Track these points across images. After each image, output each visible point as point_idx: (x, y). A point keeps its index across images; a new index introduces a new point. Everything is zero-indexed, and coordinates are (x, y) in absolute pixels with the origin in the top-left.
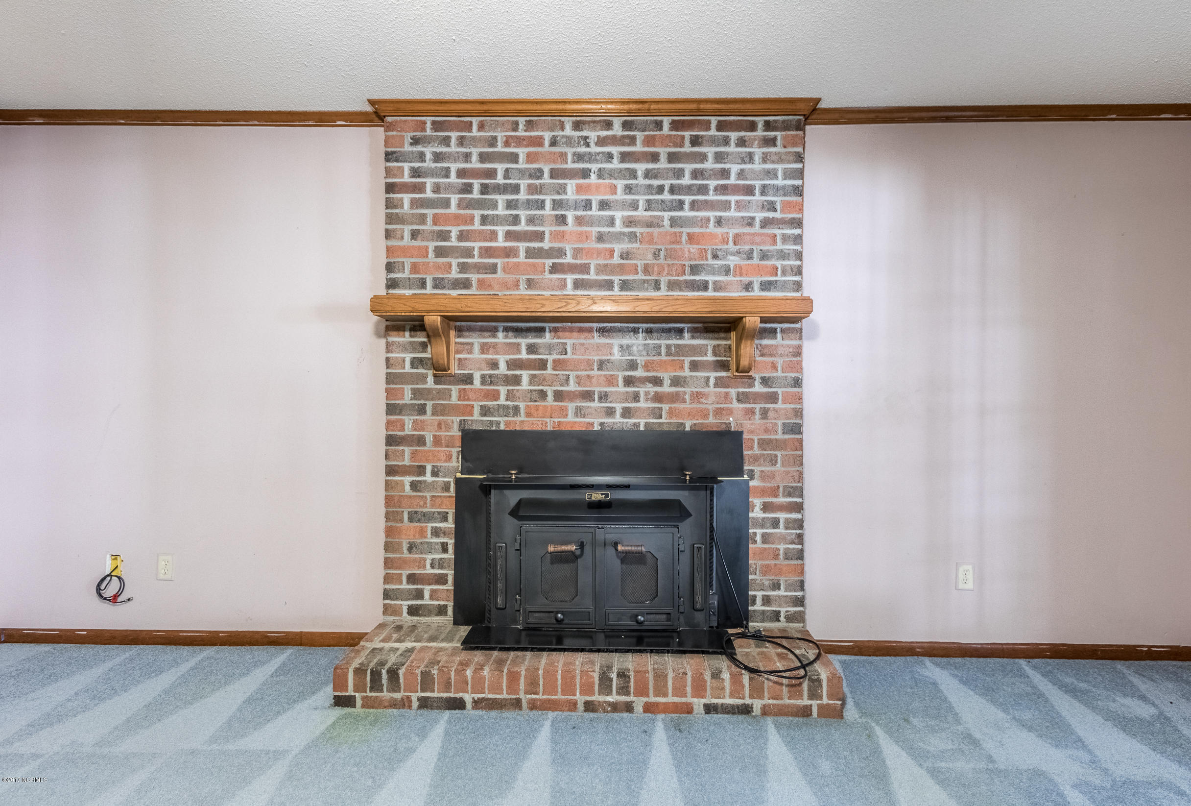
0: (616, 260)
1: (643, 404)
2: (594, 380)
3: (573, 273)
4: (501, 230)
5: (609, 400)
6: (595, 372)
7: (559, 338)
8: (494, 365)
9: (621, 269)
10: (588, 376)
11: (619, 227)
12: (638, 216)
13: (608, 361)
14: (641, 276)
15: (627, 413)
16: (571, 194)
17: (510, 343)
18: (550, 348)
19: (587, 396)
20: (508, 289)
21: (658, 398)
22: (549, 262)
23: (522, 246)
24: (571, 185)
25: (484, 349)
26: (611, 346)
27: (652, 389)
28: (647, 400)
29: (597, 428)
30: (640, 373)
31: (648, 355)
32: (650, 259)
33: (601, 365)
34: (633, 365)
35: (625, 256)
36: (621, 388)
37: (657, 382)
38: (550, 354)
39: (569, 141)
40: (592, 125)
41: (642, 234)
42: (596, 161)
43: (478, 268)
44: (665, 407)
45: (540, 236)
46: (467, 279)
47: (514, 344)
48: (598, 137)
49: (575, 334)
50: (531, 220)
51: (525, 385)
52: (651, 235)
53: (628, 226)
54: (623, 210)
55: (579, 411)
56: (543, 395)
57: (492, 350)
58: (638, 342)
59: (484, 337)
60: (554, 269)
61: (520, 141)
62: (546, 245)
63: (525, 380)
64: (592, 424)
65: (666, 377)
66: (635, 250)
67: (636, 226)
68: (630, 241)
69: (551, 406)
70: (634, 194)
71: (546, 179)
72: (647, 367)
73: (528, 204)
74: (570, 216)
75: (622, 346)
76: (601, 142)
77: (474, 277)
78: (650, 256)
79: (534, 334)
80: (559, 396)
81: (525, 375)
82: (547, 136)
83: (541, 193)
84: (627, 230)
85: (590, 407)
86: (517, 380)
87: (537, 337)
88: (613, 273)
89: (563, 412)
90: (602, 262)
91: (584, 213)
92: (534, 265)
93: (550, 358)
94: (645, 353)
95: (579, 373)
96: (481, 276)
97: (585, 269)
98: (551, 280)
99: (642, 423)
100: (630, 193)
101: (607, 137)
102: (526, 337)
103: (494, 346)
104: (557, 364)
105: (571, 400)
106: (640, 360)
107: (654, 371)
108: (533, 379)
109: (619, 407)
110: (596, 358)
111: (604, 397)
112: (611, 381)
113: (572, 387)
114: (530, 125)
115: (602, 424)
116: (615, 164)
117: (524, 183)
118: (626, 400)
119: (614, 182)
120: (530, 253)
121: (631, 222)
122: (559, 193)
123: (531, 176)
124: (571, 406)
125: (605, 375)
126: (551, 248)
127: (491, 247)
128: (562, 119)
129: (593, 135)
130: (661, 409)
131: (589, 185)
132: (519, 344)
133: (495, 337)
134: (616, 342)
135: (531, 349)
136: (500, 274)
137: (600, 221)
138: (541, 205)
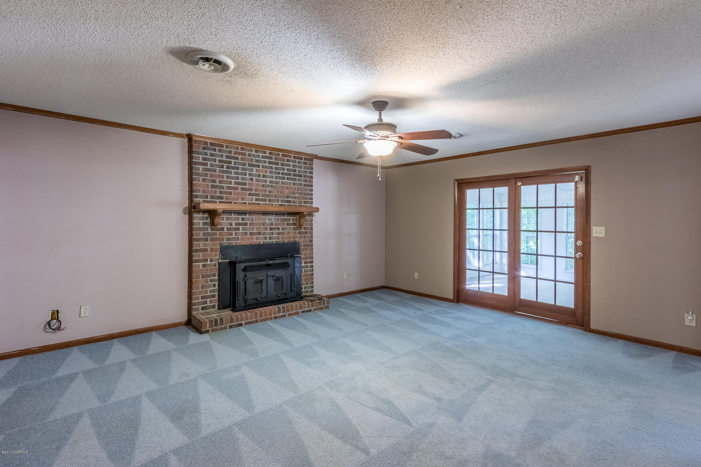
0: (267, 193)
1: (274, 236)
2: (261, 229)
3: (255, 196)
4: (233, 181)
5: (266, 234)
6: (261, 226)
7: (251, 216)
8: (231, 224)
9: (268, 196)
10: (260, 227)
11: (268, 183)
12: (272, 180)
13: (265, 223)
14: (274, 198)
15: (270, 238)
16: (254, 172)
17: (236, 217)
18: (248, 219)
19: (259, 234)
20: (235, 200)
21: (278, 234)
22: (248, 192)
23: (240, 187)
24: (255, 169)
25: (228, 219)
26: (266, 218)
27: (277, 231)
28: (275, 234)
29: (262, 243)
30: (274, 226)
31: (276, 221)
32: (276, 193)
33: (263, 224)
34: (272, 224)
35: (270, 192)
36: (269, 231)
37: (278, 229)
38: (248, 221)
39: (254, 156)
40: (260, 152)
41: (274, 186)
42: (262, 163)
43: (226, 193)
44: (280, 236)
45: (245, 184)
46: (222, 196)
47: (237, 217)
48: (262, 155)
49: (256, 215)
50: (242, 179)
51: (241, 231)
52: (276, 186)
53: (270, 183)
54: (269, 178)
55: (257, 239)
56: (246, 233)
57: (230, 220)
58: (273, 217)
59: (228, 215)
60: (250, 194)
61: (239, 153)
62: (247, 187)
63: (241, 229)
64: (261, 242)
65: (280, 227)
66: (272, 190)
67: (272, 183)
68: (271, 188)
69: (249, 237)
70: (272, 174)
71: (247, 167)
72: (276, 225)
73: (242, 174)
74: (254, 178)
75: (269, 219)
76: (263, 157)
77: (224, 196)
78: (276, 192)
79: (243, 215)
80: (251, 234)
81: (241, 227)
82: (247, 153)
83: (245, 171)
84: (270, 184)
85: (260, 237)
86: (238, 229)
87: (244, 216)
88: (266, 197)
89: (252, 239)
90: (263, 193)
91: (258, 178)
92: (244, 193)
93: (249, 222)
94: (275, 221)
95: (257, 227)
96: (227, 195)
97: (258, 195)
98: (249, 198)
99: (274, 241)
100: (271, 173)
101: (264, 156)
102: (241, 216)
103: (231, 218)
104: (251, 224)
105: (255, 235)
106: (274, 223)
107: (277, 226)
108: (243, 229)
109: (268, 236)
110: (262, 222)
111: (264, 234)
112: (266, 229)
113: (255, 231)
114: (242, 149)
115: (263, 242)
116: (267, 164)
117: (240, 167)
118: (270, 235)
119: (267, 169)
120: (242, 189)
121: (271, 182)
122: (251, 171)
123: (242, 165)
124: (255, 237)
125: (264, 227)
126: (249, 188)
127: (230, 186)
128: (252, 148)
129: (261, 155)
130: (279, 237)
131: (260, 170)
132: (239, 218)
133: (231, 215)
134: (267, 217)
135: (243, 219)
136: (233, 195)
137: (263, 181)
138: (246, 174)
